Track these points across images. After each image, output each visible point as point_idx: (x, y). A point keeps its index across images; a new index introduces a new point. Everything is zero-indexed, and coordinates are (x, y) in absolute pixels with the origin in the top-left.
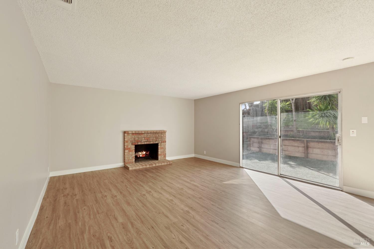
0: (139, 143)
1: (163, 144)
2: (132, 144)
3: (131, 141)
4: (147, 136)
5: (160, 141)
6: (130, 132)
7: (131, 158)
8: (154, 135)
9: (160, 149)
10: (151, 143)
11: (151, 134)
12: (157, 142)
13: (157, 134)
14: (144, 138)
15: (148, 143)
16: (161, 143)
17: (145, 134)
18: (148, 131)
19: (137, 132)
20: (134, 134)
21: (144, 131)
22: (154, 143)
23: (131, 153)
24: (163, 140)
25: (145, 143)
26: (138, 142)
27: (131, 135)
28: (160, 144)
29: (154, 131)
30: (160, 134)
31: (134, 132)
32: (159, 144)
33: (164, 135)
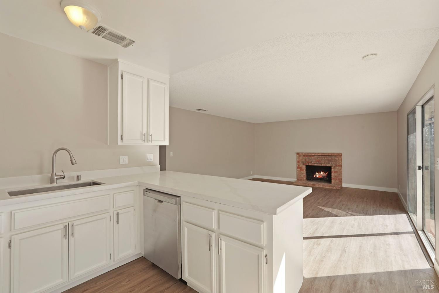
0: (310, 164)
1: (337, 167)
2: (303, 164)
3: (302, 162)
4: (318, 158)
5: (333, 164)
6: (300, 154)
7: (302, 176)
8: (326, 158)
9: (333, 172)
10: (322, 165)
11: (322, 157)
12: (329, 165)
13: (329, 157)
14: (315, 160)
15: (319, 165)
16: (335, 166)
17: (316, 156)
18: (318, 154)
19: (307, 154)
20: (305, 156)
21: (314, 153)
22: (326, 166)
23: (302, 172)
24: (338, 163)
25: (316, 165)
26: (308, 162)
27: (302, 156)
28: (334, 168)
29: (325, 154)
30: (334, 157)
31: (304, 154)
32: (332, 168)
33: (338, 159)
